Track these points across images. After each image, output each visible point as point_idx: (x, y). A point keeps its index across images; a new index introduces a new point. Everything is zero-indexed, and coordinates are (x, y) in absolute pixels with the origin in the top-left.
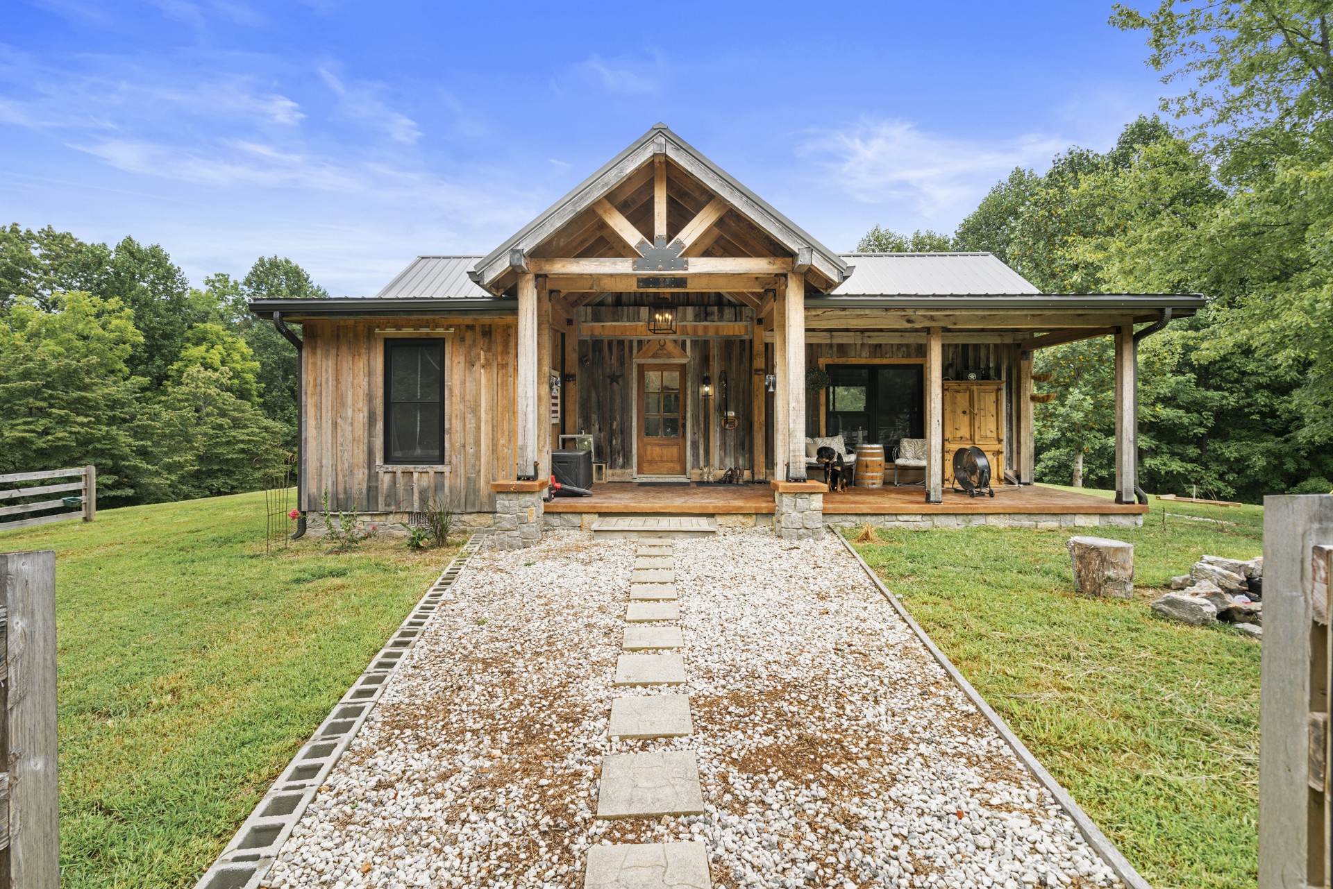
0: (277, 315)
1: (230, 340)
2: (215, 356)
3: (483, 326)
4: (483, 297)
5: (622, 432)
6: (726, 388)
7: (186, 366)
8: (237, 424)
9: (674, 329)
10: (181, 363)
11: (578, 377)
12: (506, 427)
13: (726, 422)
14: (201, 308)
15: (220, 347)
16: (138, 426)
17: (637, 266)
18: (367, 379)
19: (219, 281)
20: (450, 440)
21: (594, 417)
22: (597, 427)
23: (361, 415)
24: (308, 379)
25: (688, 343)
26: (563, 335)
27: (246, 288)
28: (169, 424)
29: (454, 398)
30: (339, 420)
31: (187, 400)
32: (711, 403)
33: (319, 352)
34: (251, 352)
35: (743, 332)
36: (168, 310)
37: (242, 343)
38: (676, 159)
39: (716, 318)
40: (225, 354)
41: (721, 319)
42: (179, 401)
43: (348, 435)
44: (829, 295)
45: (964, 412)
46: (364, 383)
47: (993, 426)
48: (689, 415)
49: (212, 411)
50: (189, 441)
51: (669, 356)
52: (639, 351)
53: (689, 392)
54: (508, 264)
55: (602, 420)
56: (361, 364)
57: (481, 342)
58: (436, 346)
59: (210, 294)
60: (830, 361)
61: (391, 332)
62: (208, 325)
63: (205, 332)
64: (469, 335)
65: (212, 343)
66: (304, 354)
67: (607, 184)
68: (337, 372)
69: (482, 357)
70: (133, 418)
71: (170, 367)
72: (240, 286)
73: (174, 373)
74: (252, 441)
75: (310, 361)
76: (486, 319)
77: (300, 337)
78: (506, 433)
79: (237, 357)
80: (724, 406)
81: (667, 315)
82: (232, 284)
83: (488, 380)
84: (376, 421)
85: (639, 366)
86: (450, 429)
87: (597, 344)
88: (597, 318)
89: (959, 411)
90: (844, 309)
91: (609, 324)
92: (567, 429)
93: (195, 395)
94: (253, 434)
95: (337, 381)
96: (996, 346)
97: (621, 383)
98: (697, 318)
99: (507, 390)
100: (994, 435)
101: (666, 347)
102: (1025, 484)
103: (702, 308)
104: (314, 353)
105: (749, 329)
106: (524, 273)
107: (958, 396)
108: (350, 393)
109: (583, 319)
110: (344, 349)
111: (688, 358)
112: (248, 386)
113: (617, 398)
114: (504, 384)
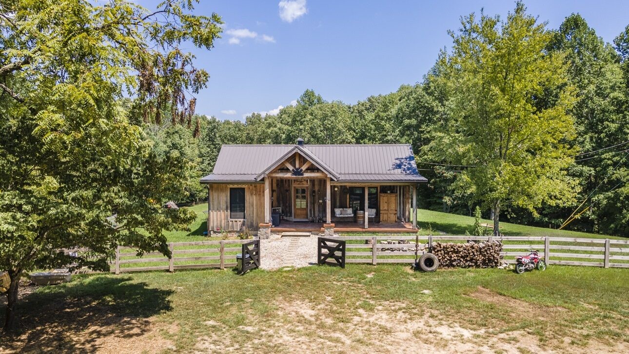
3: (254, 185)
6: (320, 194)
11: (276, 190)
13: (320, 204)
17: (293, 175)
20: (247, 213)
21: (281, 202)
22: (282, 205)
23: (224, 207)
24: (211, 198)
25: (309, 181)
29: (247, 203)
30: (219, 208)
32: (315, 198)
33: (214, 191)
38: (300, 153)
45: (386, 202)
46: (225, 198)
48: (309, 202)
51: (303, 184)
52: (294, 183)
53: (309, 195)
54: (263, 176)
55: (284, 203)
56: (224, 194)
57: (254, 189)
58: (243, 189)
61: (231, 187)
64: (251, 187)
67: (285, 159)
69: (254, 193)
75: (211, 193)
77: (209, 188)
78: (260, 211)
80: (319, 199)
83: (256, 198)
84: (228, 208)
86: (246, 210)
87: (282, 179)
95: (218, 198)
97: (289, 192)
99: (260, 201)
100: (394, 209)
106: (267, 177)
107: (384, 198)
108: (221, 201)
110: (220, 191)
111: (308, 185)
113: (288, 197)
114: (260, 199)
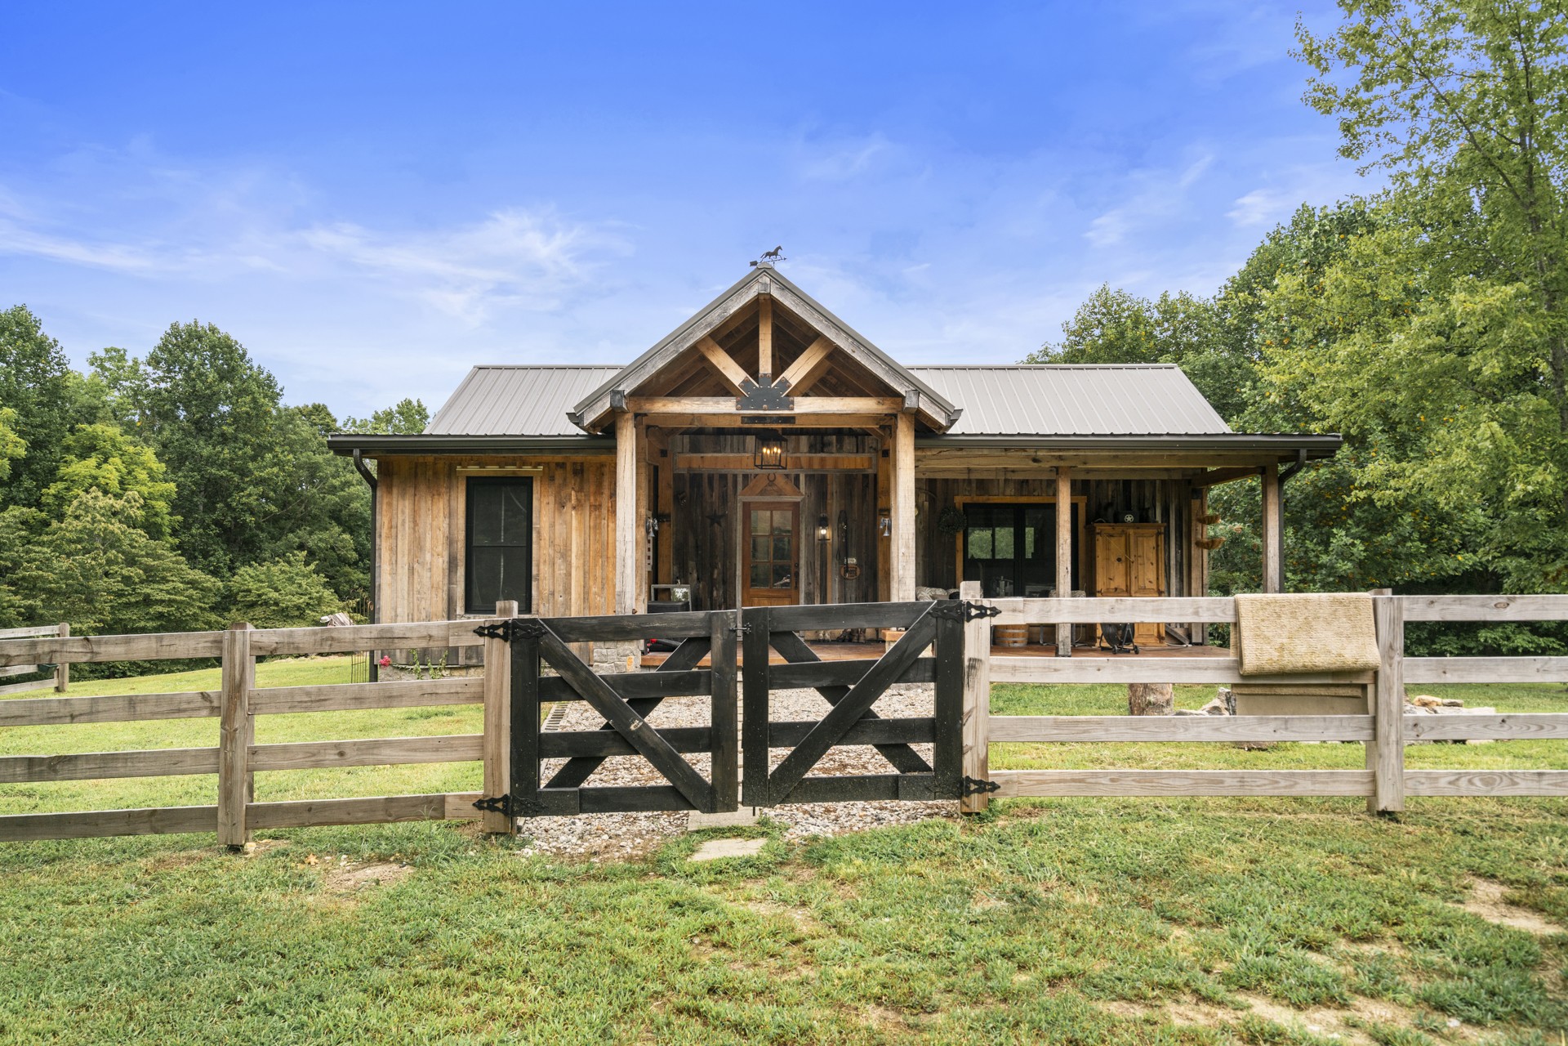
0: (356, 452)
1: (131, 449)
2: (111, 473)
3: (575, 464)
4: (578, 435)
5: (724, 582)
6: (846, 531)
7: (68, 489)
8: (151, 576)
9: (783, 464)
10: (61, 485)
11: (673, 518)
12: (599, 573)
13: (846, 571)
14: (84, 399)
15: (117, 460)
16: (23, 578)
17: (742, 404)
18: (447, 521)
19: (111, 359)
20: (538, 587)
21: (692, 564)
22: (695, 575)
23: (441, 560)
24: (383, 521)
25: (802, 478)
26: (656, 469)
27: (150, 369)
28: (66, 575)
29: (542, 542)
30: (416, 566)
31: (79, 541)
32: (829, 548)
33: (395, 491)
34: (163, 467)
35: (866, 465)
36: (40, 403)
37: (149, 455)
38: (781, 299)
39: (834, 449)
40: (124, 471)
41: (840, 450)
42: (71, 541)
43: (426, 581)
44: (944, 434)
45: (1119, 560)
46: (445, 525)
47: (1152, 576)
48: (802, 562)
49: (116, 557)
50: (89, 601)
51: (780, 493)
52: (744, 486)
53: (803, 535)
54: (608, 405)
55: (700, 568)
56: (441, 505)
57: (572, 481)
58: (526, 484)
59: (97, 380)
60: (968, 500)
61: (473, 470)
62: (99, 427)
63: (95, 438)
64: (559, 474)
65: (104, 453)
66: (379, 494)
67: (710, 324)
68: (415, 513)
69: (573, 498)
70: (16, 565)
71: (44, 491)
72: (142, 367)
73: (50, 500)
74: (175, 601)
75: (385, 501)
76: (579, 458)
77: (376, 476)
78: (599, 580)
79: (143, 475)
80: (843, 552)
81: (775, 450)
82: (130, 363)
83: (579, 522)
84: (457, 566)
85: (745, 504)
86: (538, 575)
87: (696, 478)
88: (695, 448)
89: (1113, 558)
90: (961, 449)
91: (709, 455)
92: (660, 578)
93: (91, 533)
94: (176, 591)
95: (415, 523)
96: (1163, 482)
97: (723, 524)
98: (812, 448)
99: (600, 533)
100: (1154, 586)
101: (776, 482)
102: (1197, 644)
103: (819, 438)
104: (390, 492)
105: (874, 462)
106: (624, 412)
107: (1113, 541)
108: (428, 537)
109: (680, 450)
110: (422, 487)
111: (802, 494)
112: (159, 520)
113: (720, 543)
114: (597, 527)
